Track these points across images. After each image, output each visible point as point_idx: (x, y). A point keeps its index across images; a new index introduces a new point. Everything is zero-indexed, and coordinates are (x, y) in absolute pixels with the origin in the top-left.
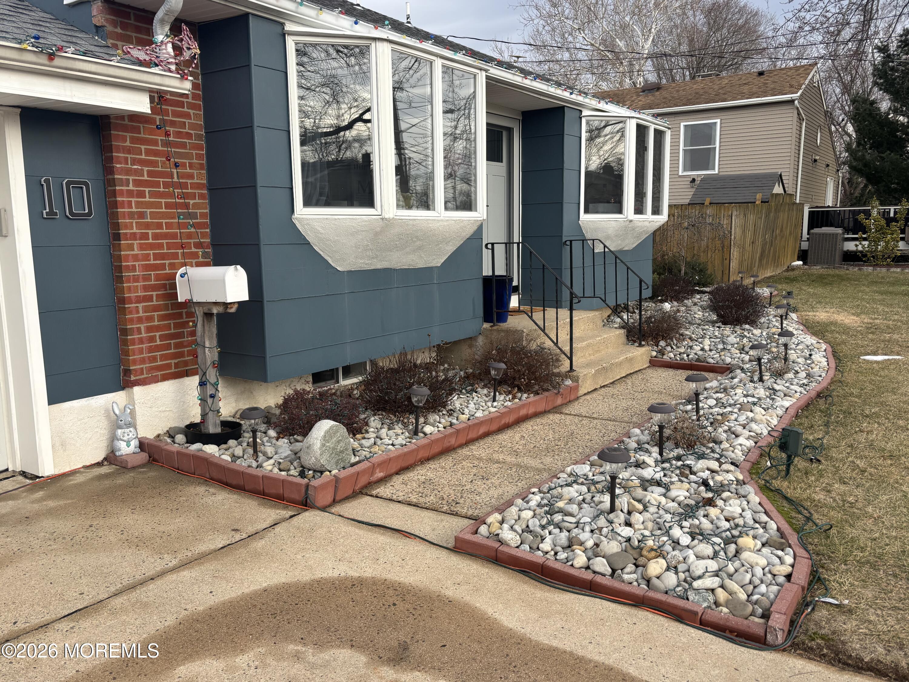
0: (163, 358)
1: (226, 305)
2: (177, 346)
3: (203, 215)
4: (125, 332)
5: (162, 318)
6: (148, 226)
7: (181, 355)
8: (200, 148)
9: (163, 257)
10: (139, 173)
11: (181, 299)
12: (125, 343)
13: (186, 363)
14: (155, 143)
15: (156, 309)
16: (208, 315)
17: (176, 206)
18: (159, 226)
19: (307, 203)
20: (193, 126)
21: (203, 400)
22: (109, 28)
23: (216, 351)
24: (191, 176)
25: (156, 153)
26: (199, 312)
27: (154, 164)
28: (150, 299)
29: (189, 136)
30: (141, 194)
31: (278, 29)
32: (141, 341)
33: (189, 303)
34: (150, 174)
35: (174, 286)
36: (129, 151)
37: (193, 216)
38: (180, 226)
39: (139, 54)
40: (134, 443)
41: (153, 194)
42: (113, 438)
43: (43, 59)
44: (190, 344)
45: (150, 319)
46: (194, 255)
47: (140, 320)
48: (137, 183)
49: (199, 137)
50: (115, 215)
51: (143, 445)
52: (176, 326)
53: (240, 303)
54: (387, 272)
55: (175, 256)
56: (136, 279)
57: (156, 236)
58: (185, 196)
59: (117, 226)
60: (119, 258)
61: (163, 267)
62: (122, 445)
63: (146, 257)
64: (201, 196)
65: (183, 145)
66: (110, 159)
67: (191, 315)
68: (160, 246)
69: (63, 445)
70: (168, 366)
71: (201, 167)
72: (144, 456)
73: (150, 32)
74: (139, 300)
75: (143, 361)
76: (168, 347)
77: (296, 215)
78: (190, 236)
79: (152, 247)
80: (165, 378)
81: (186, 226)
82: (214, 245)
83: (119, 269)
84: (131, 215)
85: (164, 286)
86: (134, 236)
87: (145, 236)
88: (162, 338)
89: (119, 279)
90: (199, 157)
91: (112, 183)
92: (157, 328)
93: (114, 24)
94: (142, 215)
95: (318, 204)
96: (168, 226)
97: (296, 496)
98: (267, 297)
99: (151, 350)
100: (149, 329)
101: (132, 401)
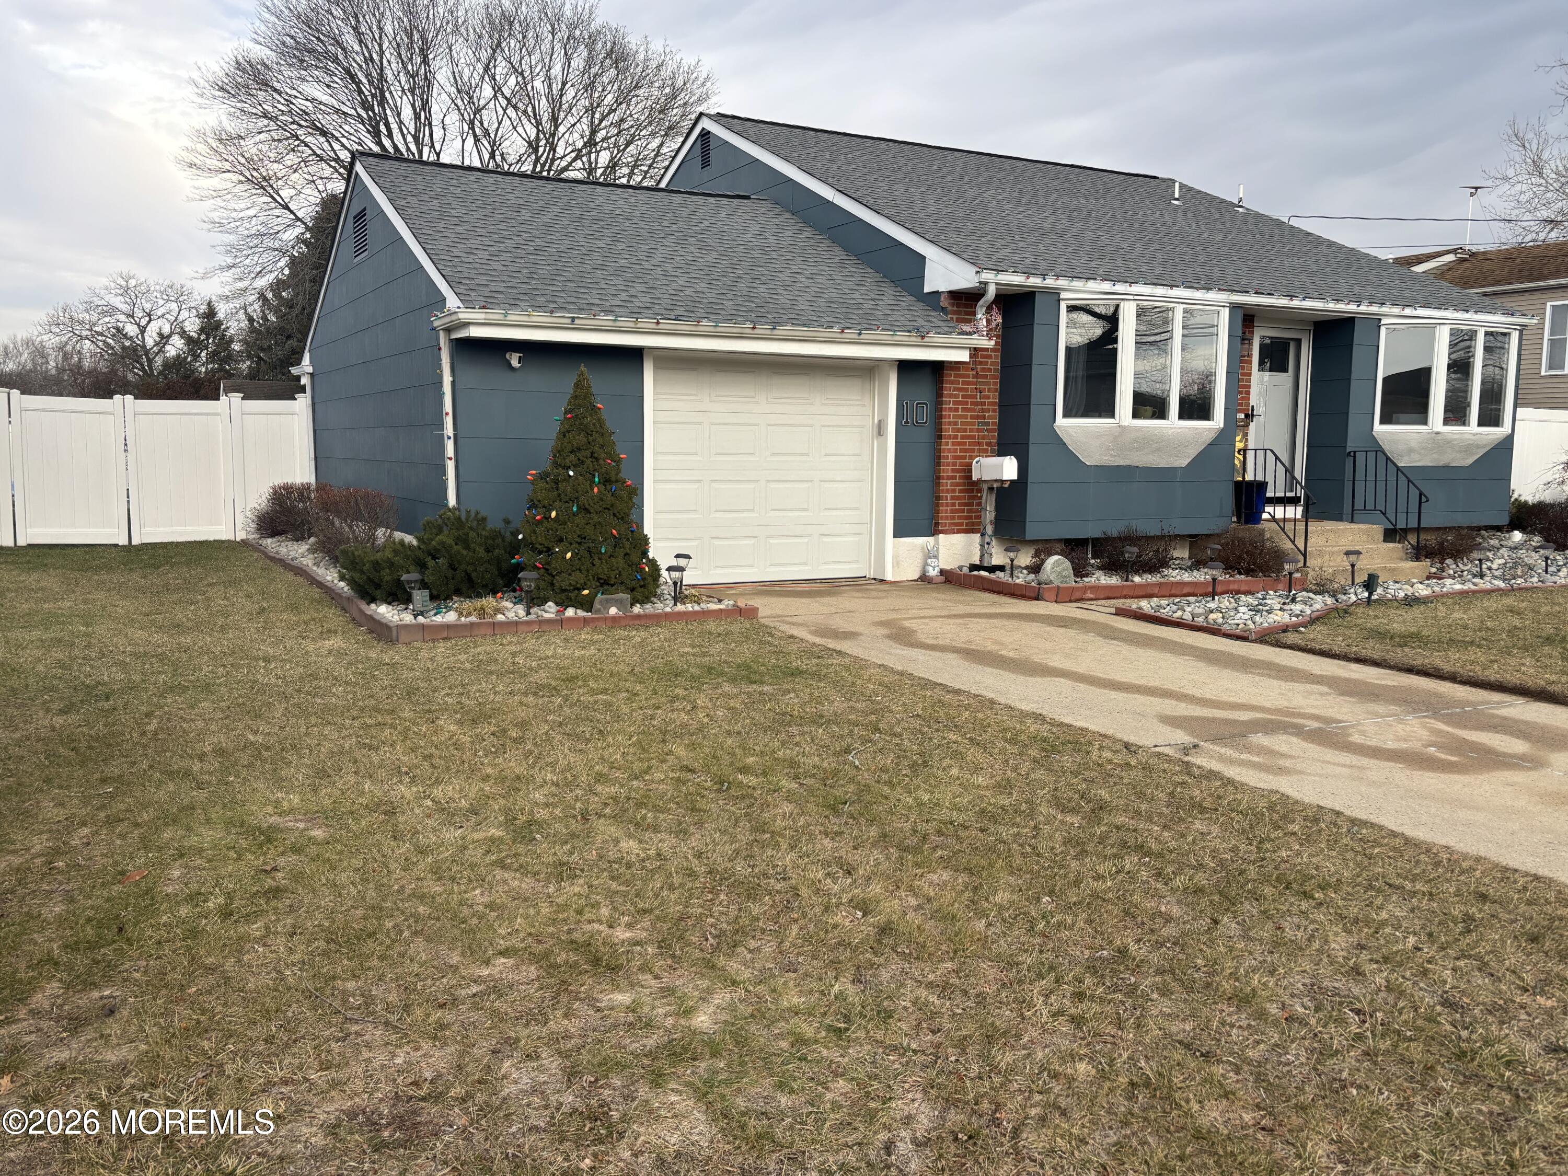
0: (959, 518)
1: (1003, 481)
2: (969, 511)
3: (994, 424)
4: (938, 498)
5: (961, 491)
6: (958, 430)
7: (971, 518)
8: (996, 377)
9: (965, 451)
10: (957, 396)
11: (974, 478)
12: (938, 505)
13: (973, 524)
14: (968, 376)
15: (958, 485)
16: (991, 489)
17: (978, 417)
18: (965, 430)
19: (1066, 415)
20: (993, 364)
21: (982, 546)
22: (950, 308)
23: (993, 514)
24: (988, 397)
25: (968, 383)
26: (985, 487)
27: (966, 390)
28: (954, 478)
29: (990, 370)
30: (957, 410)
31: (1056, 297)
32: (947, 505)
33: (980, 481)
34: (963, 397)
35: (970, 471)
36: (952, 382)
37: (987, 424)
38: (978, 430)
39: (967, 328)
40: (937, 569)
41: (964, 410)
42: (926, 564)
43: (919, 339)
44: (977, 511)
45: (954, 491)
46: (986, 451)
47: (948, 491)
48: (955, 403)
49: (996, 370)
50: (940, 424)
51: (942, 572)
52: (969, 498)
53: (1012, 481)
54: (1131, 469)
55: (973, 450)
56: (948, 465)
57: (962, 437)
58: (983, 411)
59: (940, 430)
60: (940, 451)
61: (965, 457)
62: (931, 569)
63: (955, 451)
64: (994, 411)
65: (985, 377)
66: (942, 389)
67: (980, 491)
68: (964, 444)
69: (898, 563)
70: (962, 524)
71: (996, 390)
72: (943, 578)
73: (974, 314)
74: (949, 478)
75: (947, 518)
76: (963, 511)
77: (1056, 424)
78: (984, 437)
79: (959, 444)
80: (959, 532)
81: (982, 431)
82: (999, 444)
83: (939, 457)
84: (950, 423)
85: (964, 470)
86: (949, 437)
87: (956, 437)
88: (960, 504)
89: (939, 464)
90: (995, 384)
91: (941, 403)
92: (958, 498)
93: (953, 305)
94: (956, 423)
95: (1076, 415)
96: (971, 430)
97: (1033, 595)
98: (1031, 478)
99: (952, 511)
100: (952, 498)
101: (937, 543)
